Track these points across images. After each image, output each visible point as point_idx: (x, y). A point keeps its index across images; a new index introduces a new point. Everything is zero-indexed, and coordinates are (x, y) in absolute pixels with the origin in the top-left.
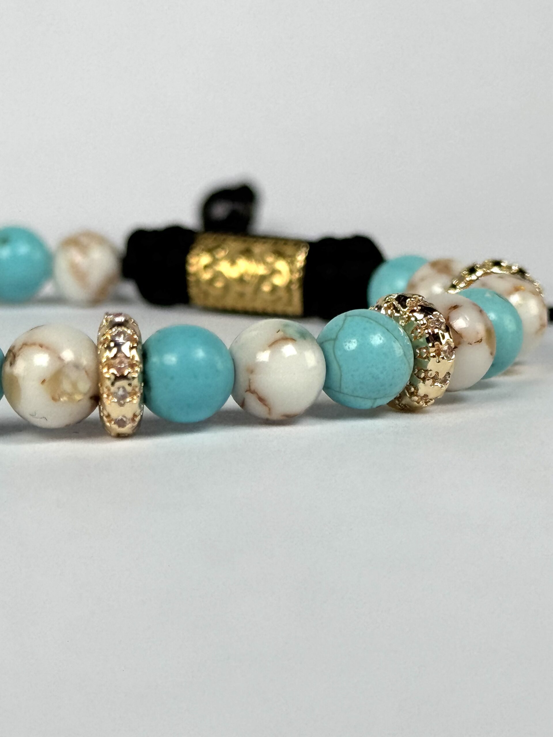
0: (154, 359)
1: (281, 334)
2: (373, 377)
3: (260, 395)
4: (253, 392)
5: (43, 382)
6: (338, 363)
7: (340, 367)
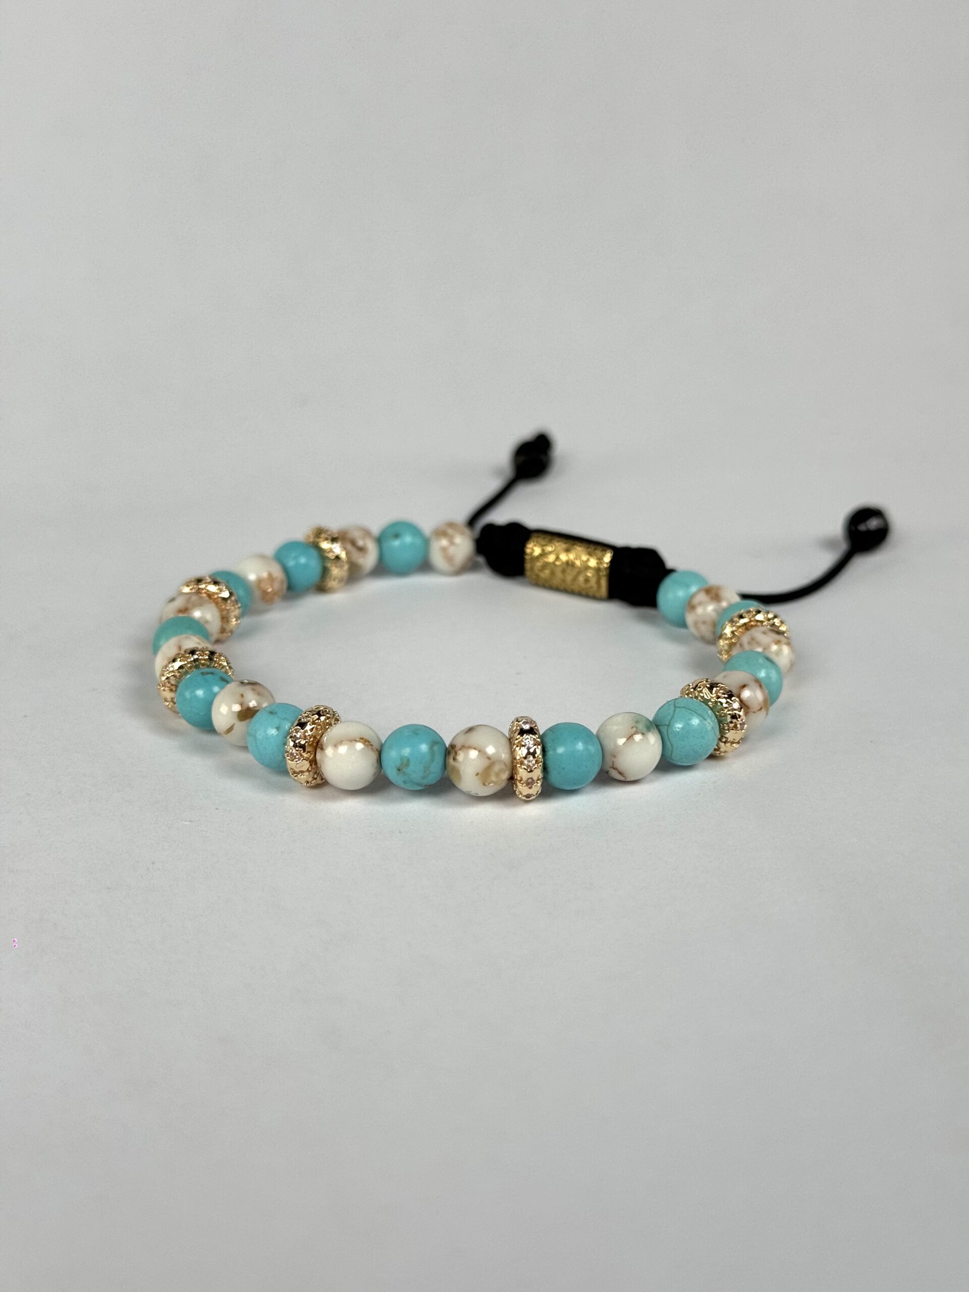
0: (550, 753)
1: (634, 729)
2: (694, 752)
3: (620, 770)
4: (616, 769)
5: (477, 774)
6: (670, 743)
7: (672, 745)
